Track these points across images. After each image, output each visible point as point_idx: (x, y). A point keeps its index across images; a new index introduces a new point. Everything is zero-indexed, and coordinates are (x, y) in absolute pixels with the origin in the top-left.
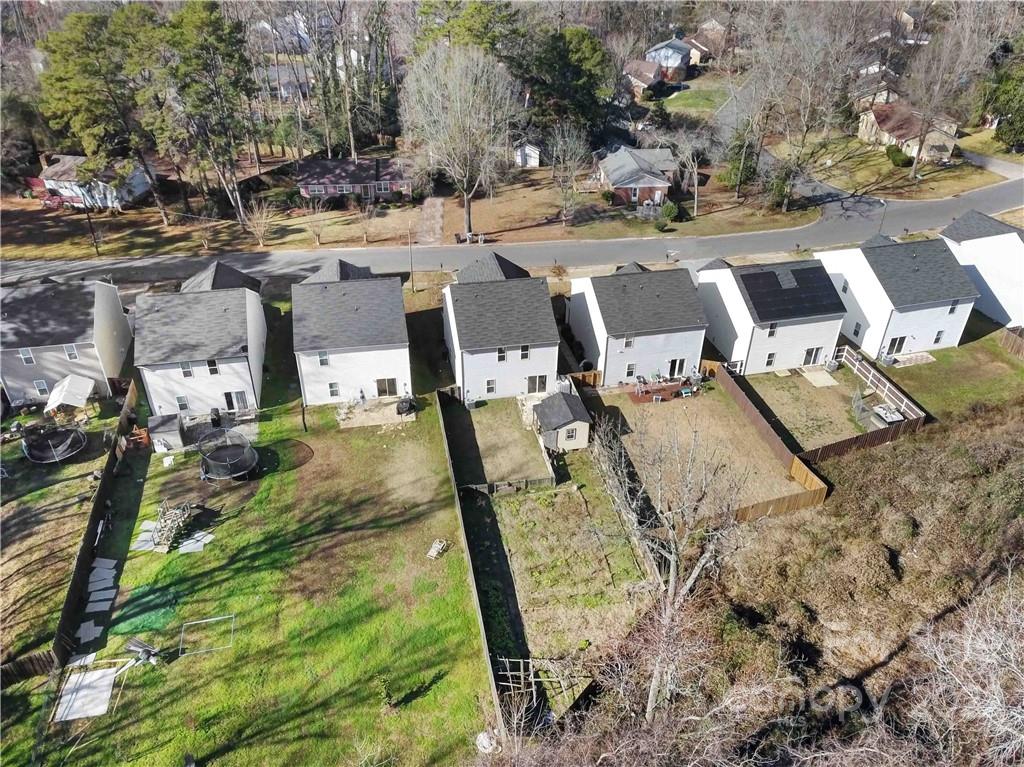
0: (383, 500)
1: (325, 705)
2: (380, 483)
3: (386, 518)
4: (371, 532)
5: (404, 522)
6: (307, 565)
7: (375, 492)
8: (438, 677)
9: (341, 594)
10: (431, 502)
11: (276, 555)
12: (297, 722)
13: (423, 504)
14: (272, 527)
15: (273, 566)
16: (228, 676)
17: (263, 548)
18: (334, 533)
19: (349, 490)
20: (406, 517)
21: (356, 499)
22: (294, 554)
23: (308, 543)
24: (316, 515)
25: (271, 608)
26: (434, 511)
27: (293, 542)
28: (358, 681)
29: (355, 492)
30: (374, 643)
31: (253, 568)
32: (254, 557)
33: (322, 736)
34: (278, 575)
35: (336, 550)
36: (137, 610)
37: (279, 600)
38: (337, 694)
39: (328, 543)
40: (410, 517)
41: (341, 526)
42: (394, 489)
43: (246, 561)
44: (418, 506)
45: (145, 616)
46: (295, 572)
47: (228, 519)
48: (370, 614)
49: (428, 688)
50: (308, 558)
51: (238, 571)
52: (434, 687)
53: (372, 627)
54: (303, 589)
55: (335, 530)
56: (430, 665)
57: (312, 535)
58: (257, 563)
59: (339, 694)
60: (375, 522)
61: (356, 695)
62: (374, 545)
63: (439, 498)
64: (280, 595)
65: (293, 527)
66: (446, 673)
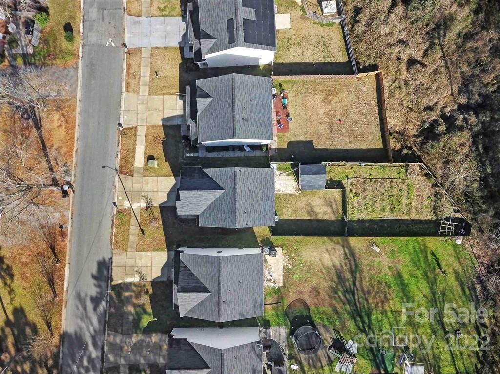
0: (340, 268)
1: (434, 294)
2: (328, 269)
3: (351, 268)
4: (358, 275)
5: (354, 260)
6: (370, 301)
7: (333, 272)
8: (433, 254)
9: (389, 287)
10: (343, 247)
11: (363, 314)
12: (438, 303)
13: (345, 251)
14: (346, 316)
15: (369, 315)
16: (417, 327)
17: (358, 319)
18: (356, 290)
19: (329, 283)
20: (352, 259)
21: (335, 279)
22: (364, 306)
23: (359, 301)
24: (342, 298)
25: (390, 314)
26: (350, 247)
27: (357, 307)
28: (428, 283)
29: (332, 281)
30: (413, 276)
31: (369, 322)
32: (363, 322)
33: (444, 294)
34: (374, 312)
35: (366, 289)
36: (383, 365)
37: (386, 311)
38: (431, 290)
39: (361, 293)
40: (351, 255)
41: (352, 287)
42: (333, 264)
43: (365, 326)
44: (345, 254)
45: (386, 362)
46: (373, 305)
47: (340, 335)
48: (400, 276)
49: (436, 258)
50: (367, 300)
51: (369, 327)
52: (436, 256)
53: (406, 276)
54: (383, 302)
55: (354, 290)
56: (426, 257)
57: (354, 299)
58: (367, 321)
59: (431, 288)
60: (352, 272)
61: (432, 283)
62: (365, 273)
63: (342, 243)
64: (384, 312)
65: (348, 307)
66: (432, 251)
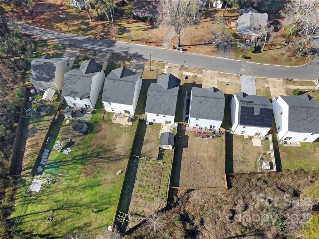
0: (113, 151)
1: (81, 206)
2: (115, 145)
3: (111, 157)
4: (106, 161)
5: (116, 160)
6: (89, 166)
7: (112, 148)
8: (106, 208)
9: (94, 178)
10: (124, 155)
11: (83, 161)
12: (75, 208)
13: (122, 156)
14: (85, 151)
15: (82, 164)
16: (64, 191)
17: (81, 157)
18: (98, 158)
19: (106, 145)
20: (116, 159)
21: (107, 148)
22: (87, 161)
23: (91, 159)
24: (96, 151)
25: (78, 176)
26: (124, 159)
27: (88, 158)
28: (89, 203)
29: (107, 146)
30: (96, 193)
31: (77, 163)
32: (78, 160)
33: (78, 213)
34: (82, 167)
35: (97, 164)
36: (50, 167)
37: (80, 174)
38: (84, 204)
39: (95, 161)
40: (118, 159)
41: (100, 156)
42: (117, 148)
43: (76, 160)
44: (120, 156)
45: (51, 169)
46: (86, 167)
47: (76, 146)
48: (98, 185)
49: (103, 210)
50: (90, 164)
51: (74, 163)
52: (105, 210)
53: (97, 189)
54: (86, 173)
55: (99, 157)
56: (106, 204)
57: (93, 157)
58: (78, 162)
59: (85, 204)
60: (108, 158)
61: (87, 206)
62: (106, 165)
63: (127, 155)
64: (80, 173)
65: (90, 153)
66: (109, 208)
